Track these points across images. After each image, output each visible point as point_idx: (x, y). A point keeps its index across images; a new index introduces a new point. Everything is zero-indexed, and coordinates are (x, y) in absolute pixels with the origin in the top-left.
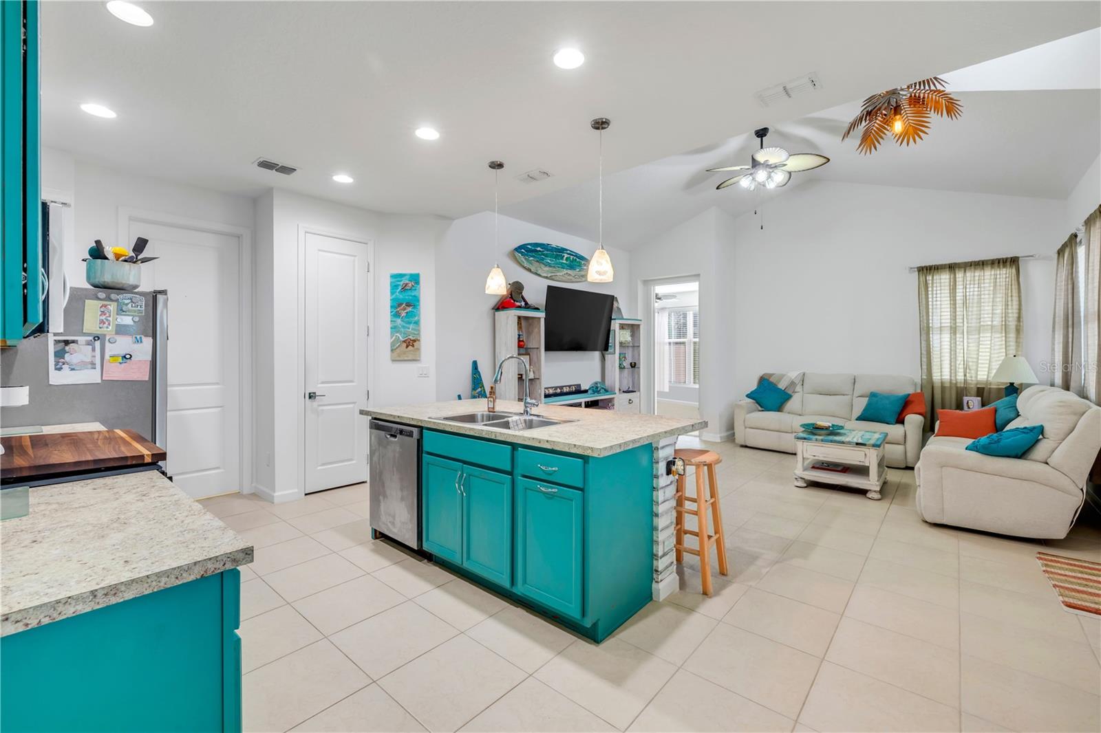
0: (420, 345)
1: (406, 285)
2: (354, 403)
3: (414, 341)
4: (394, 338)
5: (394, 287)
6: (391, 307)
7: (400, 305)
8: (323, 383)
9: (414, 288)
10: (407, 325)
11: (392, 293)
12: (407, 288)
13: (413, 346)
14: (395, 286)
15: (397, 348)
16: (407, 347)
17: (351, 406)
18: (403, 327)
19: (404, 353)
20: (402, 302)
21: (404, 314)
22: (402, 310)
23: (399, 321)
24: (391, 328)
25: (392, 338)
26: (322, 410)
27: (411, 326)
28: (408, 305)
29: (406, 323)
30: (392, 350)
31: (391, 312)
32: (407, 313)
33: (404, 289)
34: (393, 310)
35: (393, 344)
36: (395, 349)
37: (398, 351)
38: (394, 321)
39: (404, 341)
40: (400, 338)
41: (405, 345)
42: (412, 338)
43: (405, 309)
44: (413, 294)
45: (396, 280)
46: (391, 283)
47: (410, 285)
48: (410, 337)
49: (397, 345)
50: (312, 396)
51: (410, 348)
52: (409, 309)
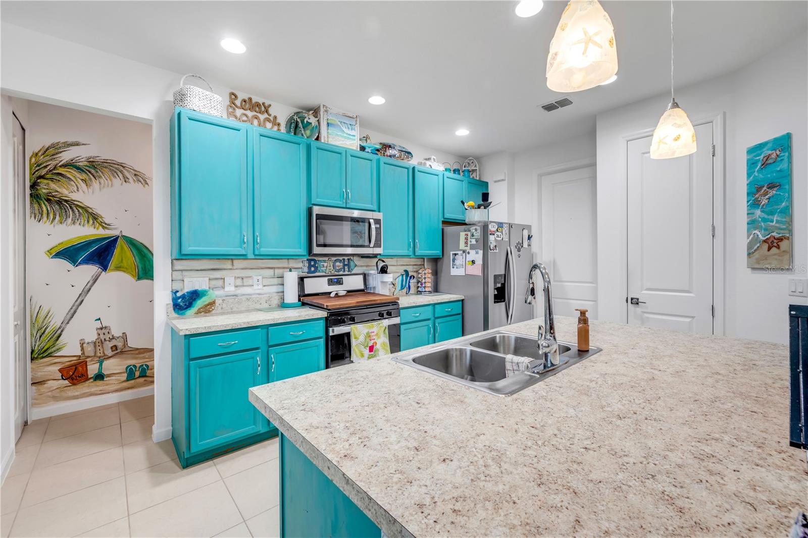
0: (792, 245)
1: (768, 157)
2: (693, 317)
3: (780, 239)
4: (752, 236)
5: (751, 164)
6: (748, 194)
7: (759, 189)
8: (648, 289)
9: (779, 159)
10: (770, 217)
11: (749, 175)
12: (770, 161)
13: (778, 247)
14: (753, 164)
15: (755, 250)
16: (769, 249)
17: (688, 320)
18: (764, 220)
19: (766, 258)
20: (762, 183)
21: (764, 201)
22: (761, 195)
23: (758, 212)
24: (748, 224)
25: (748, 238)
26: (648, 318)
27: (775, 218)
28: (771, 186)
29: (768, 215)
30: (749, 254)
31: (748, 202)
32: (769, 198)
33: (765, 164)
34: (750, 198)
35: (750, 246)
36: (753, 253)
37: (757, 255)
38: (753, 214)
39: (765, 241)
40: (760, 236)
41: (766, 246)
42: (777, 236)
43: (766, 194)
44: (778, 169)
45: (755, 154)
46: (748, 160)
47: (774, 156)
48: (774, 234)
49: (756, 247)
50: (635, 302)
51: (774, 250)
52: (773, 192)
